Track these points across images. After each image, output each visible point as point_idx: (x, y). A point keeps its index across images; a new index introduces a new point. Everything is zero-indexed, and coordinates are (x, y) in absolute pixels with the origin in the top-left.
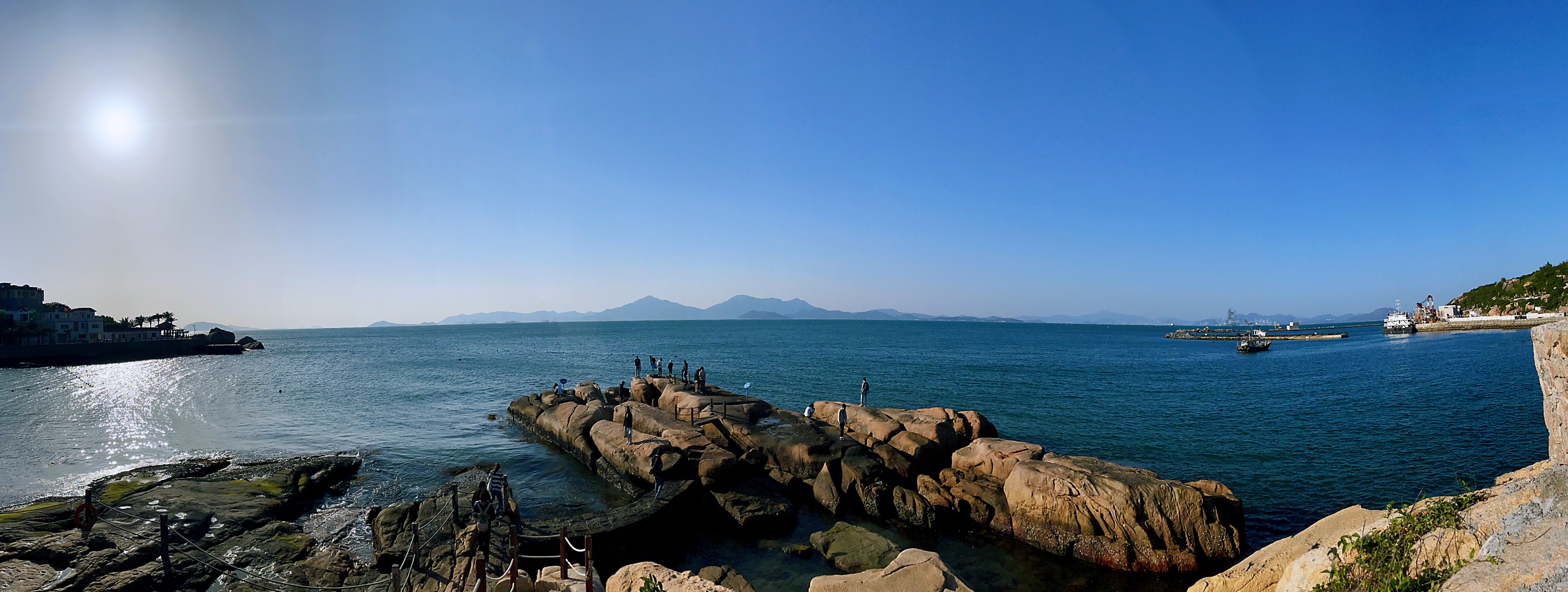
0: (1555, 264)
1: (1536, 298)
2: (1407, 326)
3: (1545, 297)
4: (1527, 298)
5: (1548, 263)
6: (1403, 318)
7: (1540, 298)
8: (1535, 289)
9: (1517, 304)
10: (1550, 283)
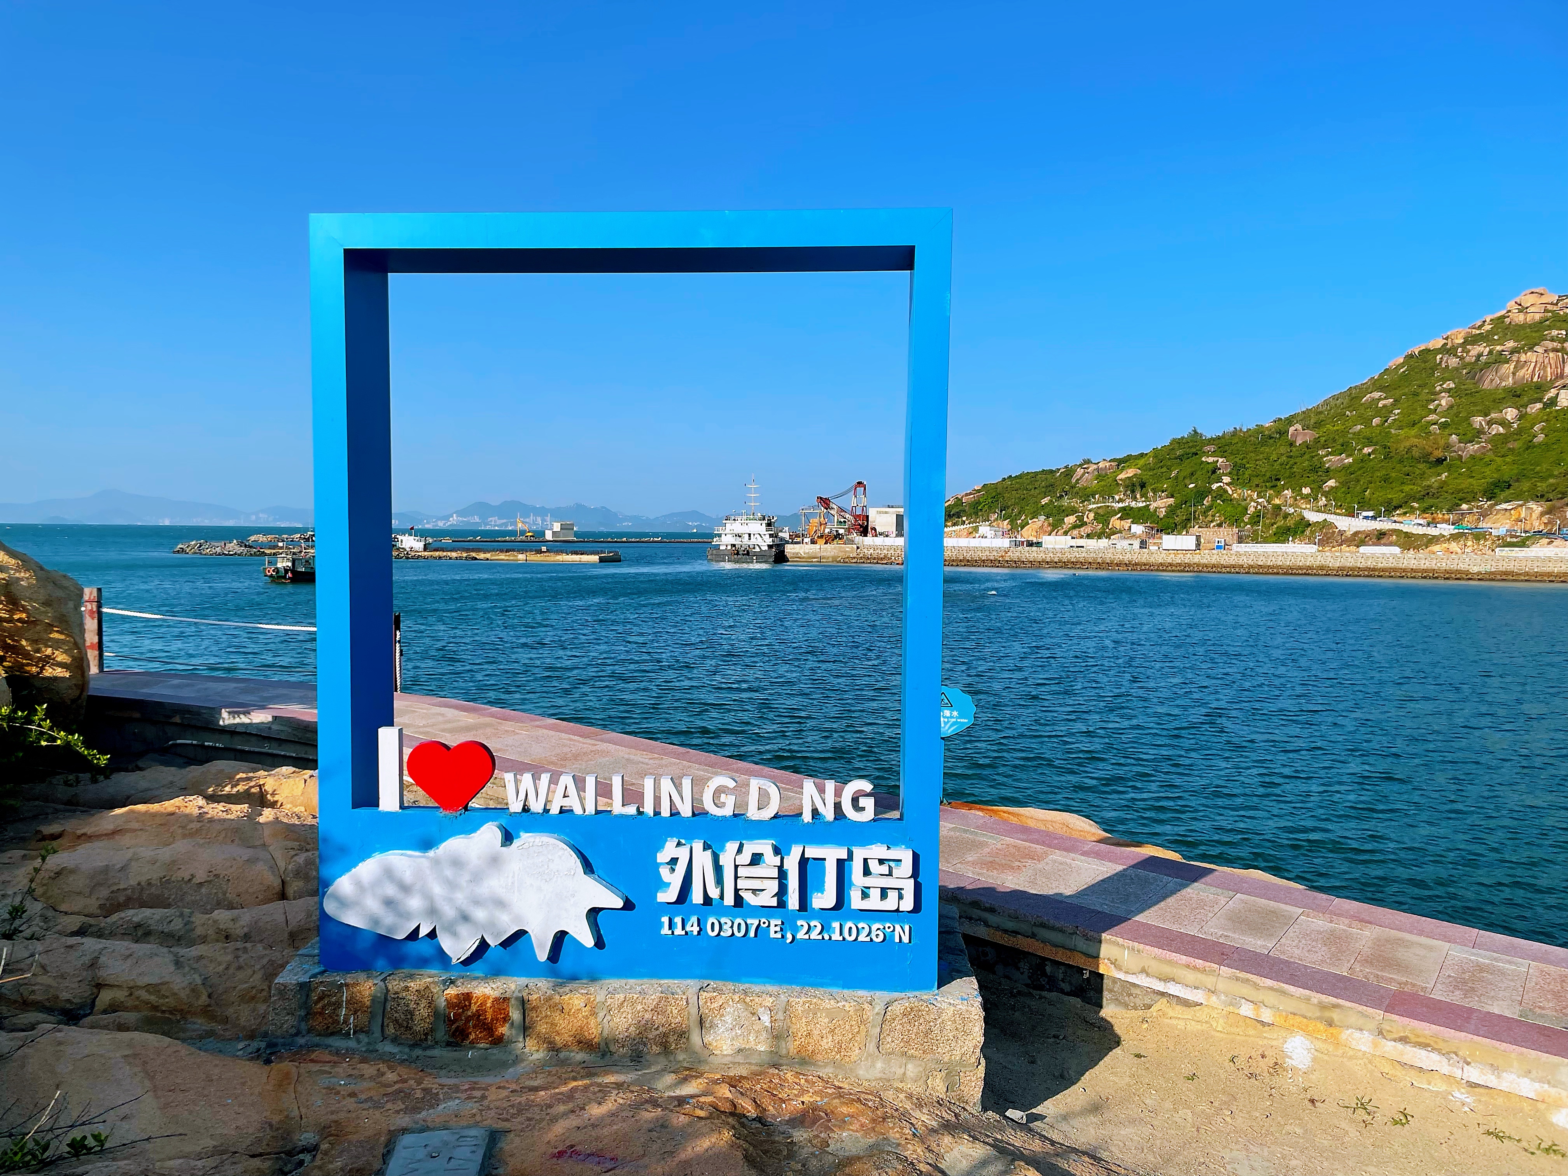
0: (1208, 433)
1: (1141, 505)
2: (765, 548)
3: (1161, 504)
4: (1121, 505)
5: (1195, 431)
6: (759, 527)
7: (1148, 506)
8: (1143, 486)
9: (1092, 516)
10: (1182, 474)
